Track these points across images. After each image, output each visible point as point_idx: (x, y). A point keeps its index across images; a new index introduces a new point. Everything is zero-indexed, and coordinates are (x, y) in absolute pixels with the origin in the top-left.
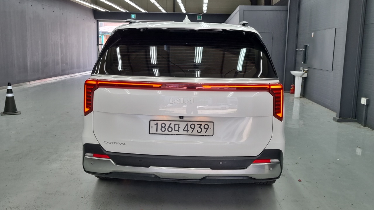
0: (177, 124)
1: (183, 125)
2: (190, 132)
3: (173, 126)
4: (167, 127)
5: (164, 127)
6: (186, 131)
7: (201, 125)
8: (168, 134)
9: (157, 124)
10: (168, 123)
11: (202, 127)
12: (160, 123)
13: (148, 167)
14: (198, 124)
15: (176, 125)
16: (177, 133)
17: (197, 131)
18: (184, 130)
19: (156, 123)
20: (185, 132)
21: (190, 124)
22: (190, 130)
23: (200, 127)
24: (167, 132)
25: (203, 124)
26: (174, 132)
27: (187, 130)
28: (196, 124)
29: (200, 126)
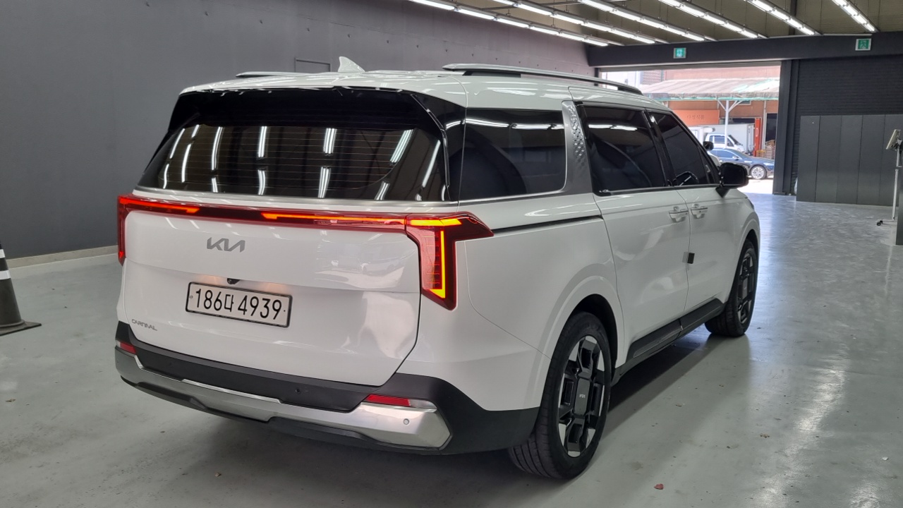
0: (229, 295)
1: (239, 296)
2: (248, 316)
3: (222, 298)
4: (213, 300)
5: (209, 300)
6: (243, 312)
7: (268, 300)
8: (215, 315)
9: (199, 292)
10: (215, 291)
11: (270, 305)
12: (204, 289)
13: (181, 378)
14: (264, 299)
15: (228, 297)
16: (227, 313)
17: (261, 313)
18: (239, 309)
19: (198, 290)
20: (240, 314)
21: (250, 295)
22: (250, 309)
23: (266, 306)
24: (212, 310)
25: (273, 298)
26: (223, 312)
27: (245, 310)
28: (260, 297)
29: (266, 302)
